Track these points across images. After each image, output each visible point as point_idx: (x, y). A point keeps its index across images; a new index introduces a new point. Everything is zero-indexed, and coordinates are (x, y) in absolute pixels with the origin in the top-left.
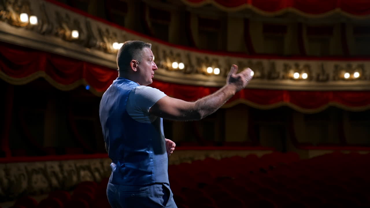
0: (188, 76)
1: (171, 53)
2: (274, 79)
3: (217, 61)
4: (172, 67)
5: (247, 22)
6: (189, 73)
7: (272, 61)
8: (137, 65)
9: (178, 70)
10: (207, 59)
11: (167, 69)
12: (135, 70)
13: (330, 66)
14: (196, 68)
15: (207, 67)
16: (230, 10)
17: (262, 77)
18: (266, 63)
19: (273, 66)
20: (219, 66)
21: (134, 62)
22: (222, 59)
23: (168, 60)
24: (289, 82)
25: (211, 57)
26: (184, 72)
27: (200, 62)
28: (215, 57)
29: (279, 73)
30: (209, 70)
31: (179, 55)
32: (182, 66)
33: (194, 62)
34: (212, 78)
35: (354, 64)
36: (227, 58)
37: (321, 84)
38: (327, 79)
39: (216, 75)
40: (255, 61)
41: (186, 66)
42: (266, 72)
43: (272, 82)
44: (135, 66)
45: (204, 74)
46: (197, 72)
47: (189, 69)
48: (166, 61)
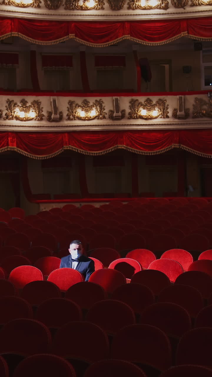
13: (63, 102)
24: (14, 122)
35: (92, 100)
37: (54, 124)
38: (61, 119)
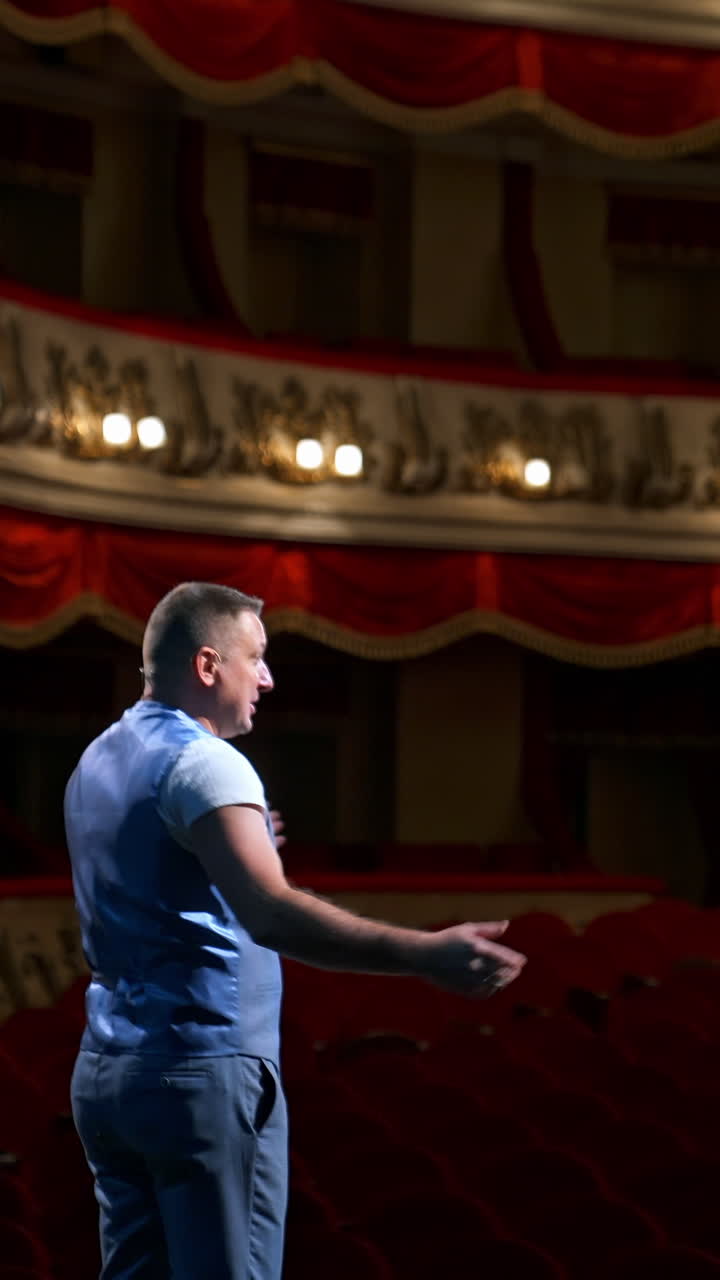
0: (191, 487)
1: (96, 359)
2: (660, 502)
3: (350, 401)
4: (98, 437)
5: (517, 182)
6: (195, 470)
7: (652, 403)
8: (215, 667)
9: (132, 455)
10: (293, 388)
11: (73, 448)
12: (209, 680)
14: (233, 438)
15: (297, 437)
16: (429, 123)
17: (597, 492)
18: (617, 412)
19: (657, 433)
20: (359, 435)
21: (207, 655)
22: (377, 394)
23: (78, 403)
25: (317, 380)
26: (169, 462)
27: (254, 410)
28: (342, 379)
29: (687, 470)
30: (308, 455)
31: (137, 372)
32: (153, 433)
33: (222, 406)
34: (319, 499)
36: (404, 384)
39: (344, 482)
40: (557, 403)
41: (175, 432)
42: (619, 468)
43: (650, 519)
44: (208, 668)
45: (279, 472)
46: (239, 465)
47: (191, 450)
48: (65, 408)
